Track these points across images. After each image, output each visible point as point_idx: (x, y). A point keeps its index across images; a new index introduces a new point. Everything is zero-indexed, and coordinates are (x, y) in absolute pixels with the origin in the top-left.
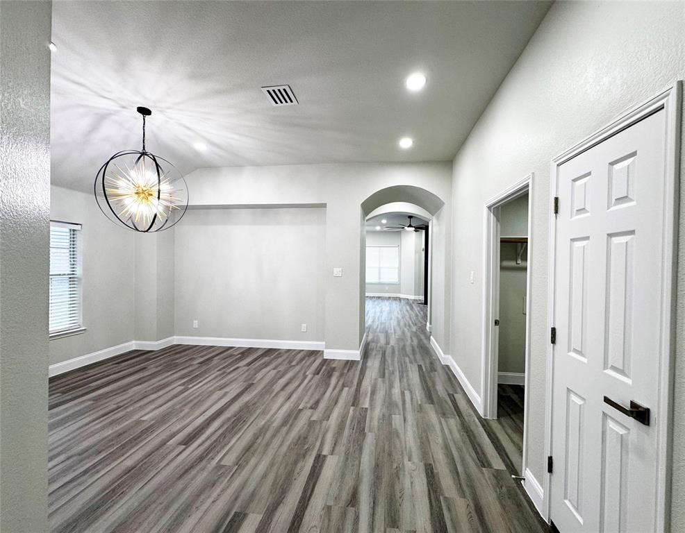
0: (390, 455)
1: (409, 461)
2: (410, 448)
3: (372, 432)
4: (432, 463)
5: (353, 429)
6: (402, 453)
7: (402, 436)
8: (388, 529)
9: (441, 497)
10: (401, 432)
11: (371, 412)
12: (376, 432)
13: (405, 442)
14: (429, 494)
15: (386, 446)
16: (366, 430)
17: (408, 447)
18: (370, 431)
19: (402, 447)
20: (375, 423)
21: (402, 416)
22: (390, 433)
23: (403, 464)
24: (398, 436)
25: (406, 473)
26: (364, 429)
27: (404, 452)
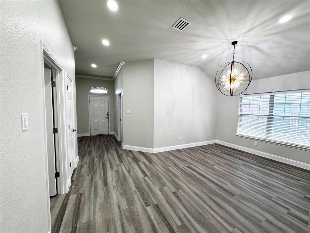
0: (122, 184)
1: (114, 185)
2: (114, 190)
3: (134, 191)
4: (104, 187)
5: (143, 189)
6: (117, 187)
7: (119, 195)
8: (118, 169)
9: (103, 178)
10: (120, 197)
11: (142, 205)
12: (132, 192)
13: (117, 192)
14: (107, 178)
15: (125, 187)
16: (137, 191)
17: (115, 191)
18: (135, 191)
19: (118, 189)
20: (135, 197)
21: (121, 210)
22: (125, 194)
23: (116, 183)
24: (120, 193)
25: (115, 181)
26: (139, 191)
27: (116, 187)
